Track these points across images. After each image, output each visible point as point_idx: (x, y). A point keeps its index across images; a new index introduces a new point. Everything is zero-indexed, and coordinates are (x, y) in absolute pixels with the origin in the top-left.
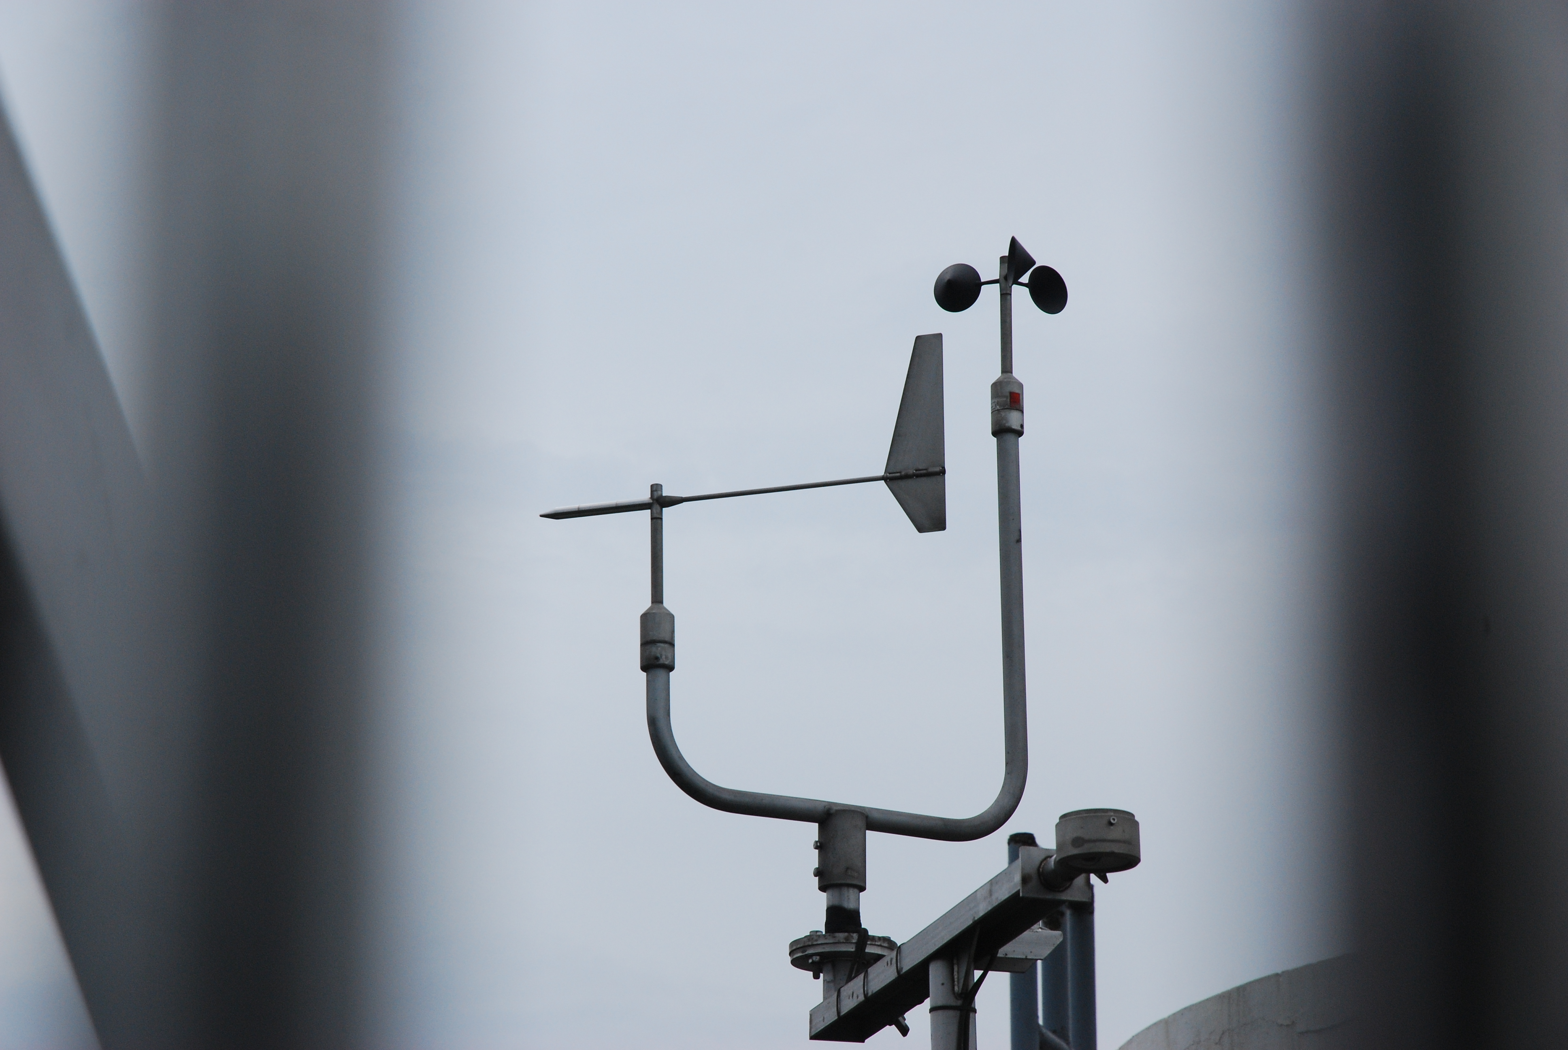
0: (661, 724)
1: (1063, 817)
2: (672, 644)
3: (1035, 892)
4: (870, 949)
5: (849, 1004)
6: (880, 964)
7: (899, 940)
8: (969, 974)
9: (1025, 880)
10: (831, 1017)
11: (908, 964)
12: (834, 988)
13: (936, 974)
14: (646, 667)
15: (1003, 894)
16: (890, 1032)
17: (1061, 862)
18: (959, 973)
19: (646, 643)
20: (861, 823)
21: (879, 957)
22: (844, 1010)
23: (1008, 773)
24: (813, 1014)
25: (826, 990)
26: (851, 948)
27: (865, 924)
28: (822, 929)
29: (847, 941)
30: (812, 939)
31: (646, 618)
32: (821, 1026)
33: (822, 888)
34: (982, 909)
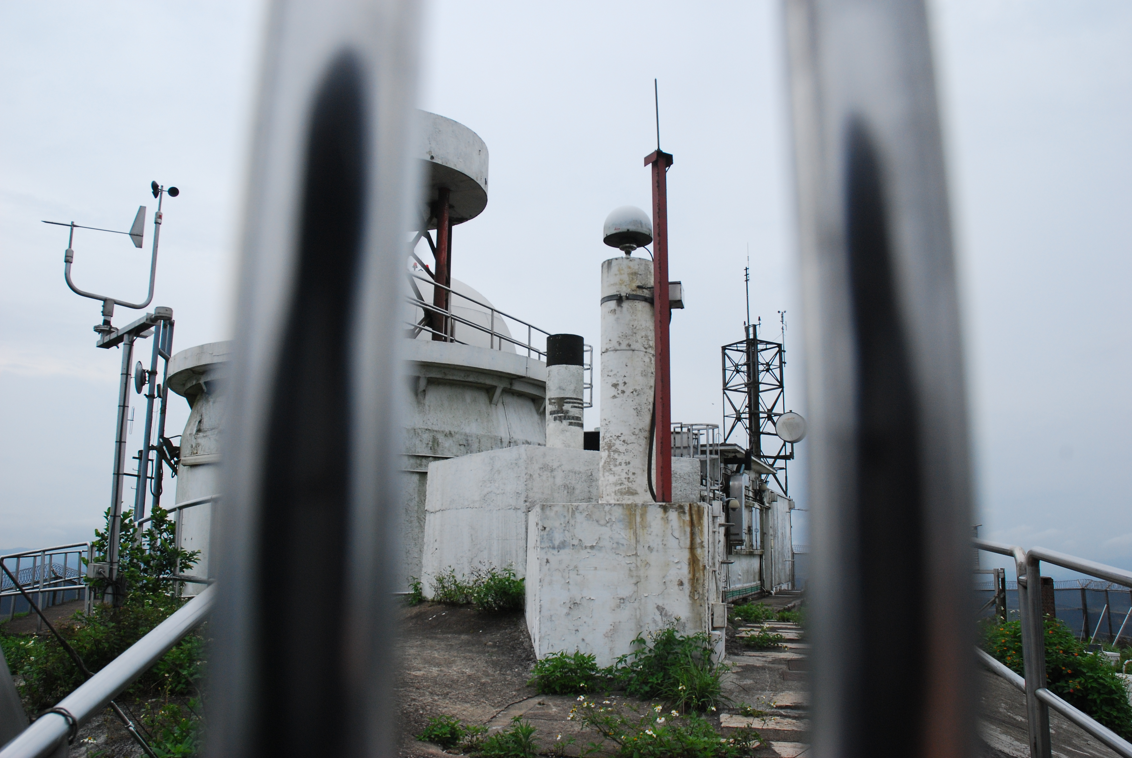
0: (68, 274)
1: (157, 307)
2: (72, 257)
3: (148, 322)
4: (112, 330)
5: (106, 341)
6: (113, 333)
7: (119, 328)
8: (133, 338)
9: (147, 320)
10: (102, 343)
11: (120, 334)
12: (103, 337)
13: (126, 337)
14: (66, 262)
15: (142, 322)
16: (115, 347)
17: (155, 317)
18: (131, 337)
19: (66, 256)
20: (113, 302)
21: (114, 331)
22: (105, 342)
23: (149, 296)
24: (98, 342)
25: (101, 338)
26: (108, 329)
27: (111, 324)
28: (102, 324)
29: (107, 327)
30: (99, 326)
31: (67, 251)
32: (99, 345)
33: (103, 315)
34: (137, 325)
